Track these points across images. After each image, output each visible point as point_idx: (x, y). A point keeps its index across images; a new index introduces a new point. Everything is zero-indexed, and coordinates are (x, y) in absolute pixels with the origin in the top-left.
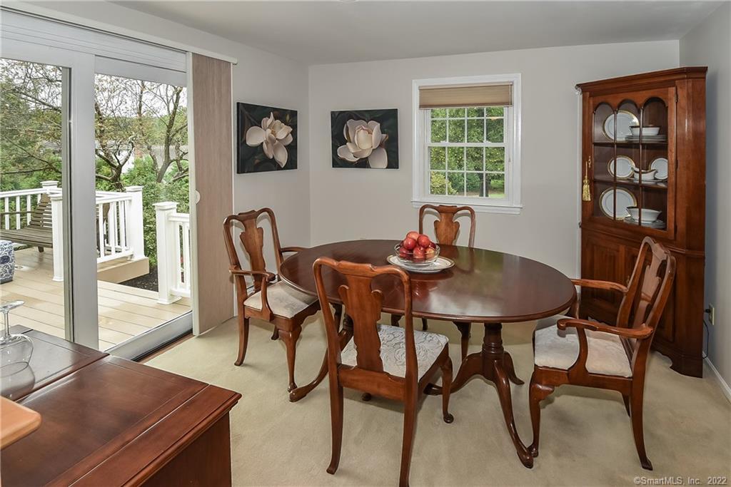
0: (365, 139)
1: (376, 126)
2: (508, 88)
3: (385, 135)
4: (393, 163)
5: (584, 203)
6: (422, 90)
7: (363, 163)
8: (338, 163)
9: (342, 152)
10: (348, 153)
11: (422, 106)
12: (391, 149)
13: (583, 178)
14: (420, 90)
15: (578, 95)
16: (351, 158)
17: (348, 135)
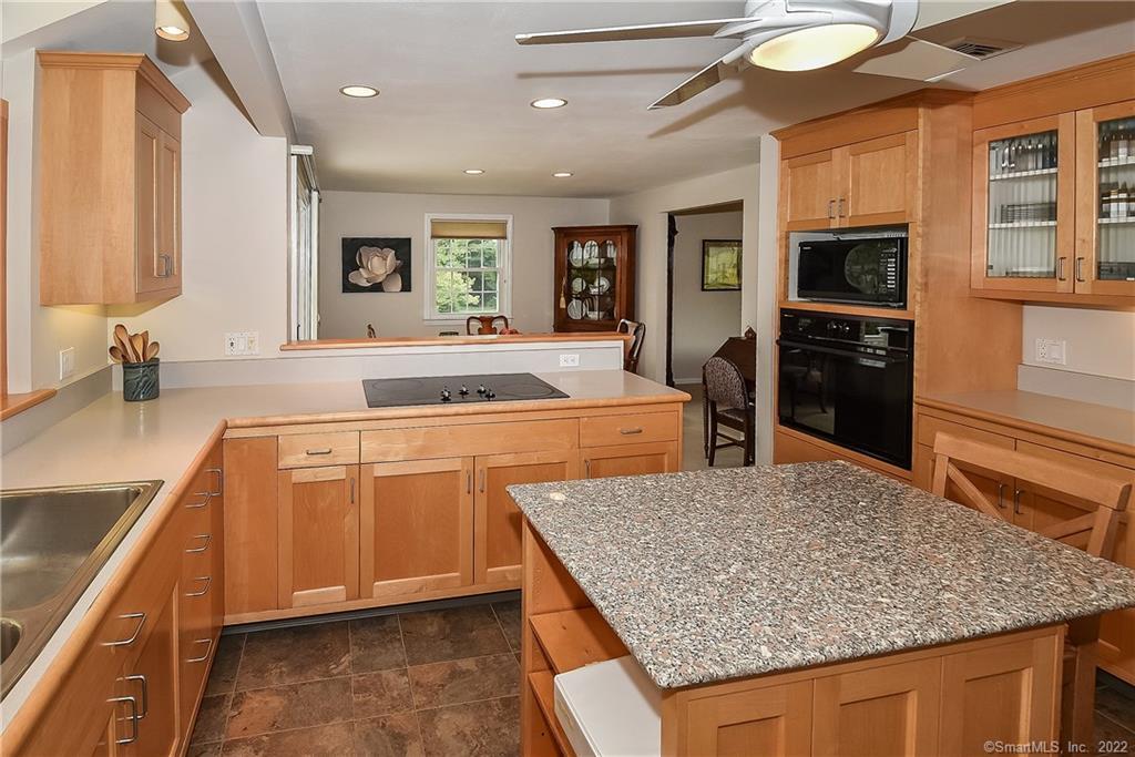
0: (379, 265)
1: (391, 254)
2: (504, 225)
3: (398, 262)
4: (406, 287)
6: (434, 223)
7: (377, 288)
8: (349, 287)
9: (353, 278)
10: (361, 278)
11: (432, 237)
12: (404, 274)
14: (432, 222)
15: (553, 236)
16: (364, 284)
17: (361, 261)
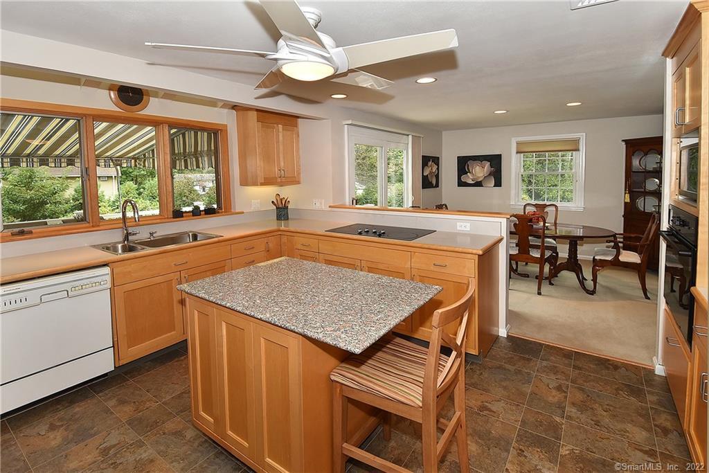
0: (479, 171)
1: (488, 164)
2: (577, 141)
3: (492, 169)
4: (498, 183)
5: (626, 203)
6: (518, 144)
7: (478, 184)
8: (461, 184)
9: (464, 178)
10: (469, 179)
11: (517, 153)
12: (497, 176)
13: (625, 190)
14: (517, 143)
15: (624, 145)
16: (471, 182)
17: (468, 169)
